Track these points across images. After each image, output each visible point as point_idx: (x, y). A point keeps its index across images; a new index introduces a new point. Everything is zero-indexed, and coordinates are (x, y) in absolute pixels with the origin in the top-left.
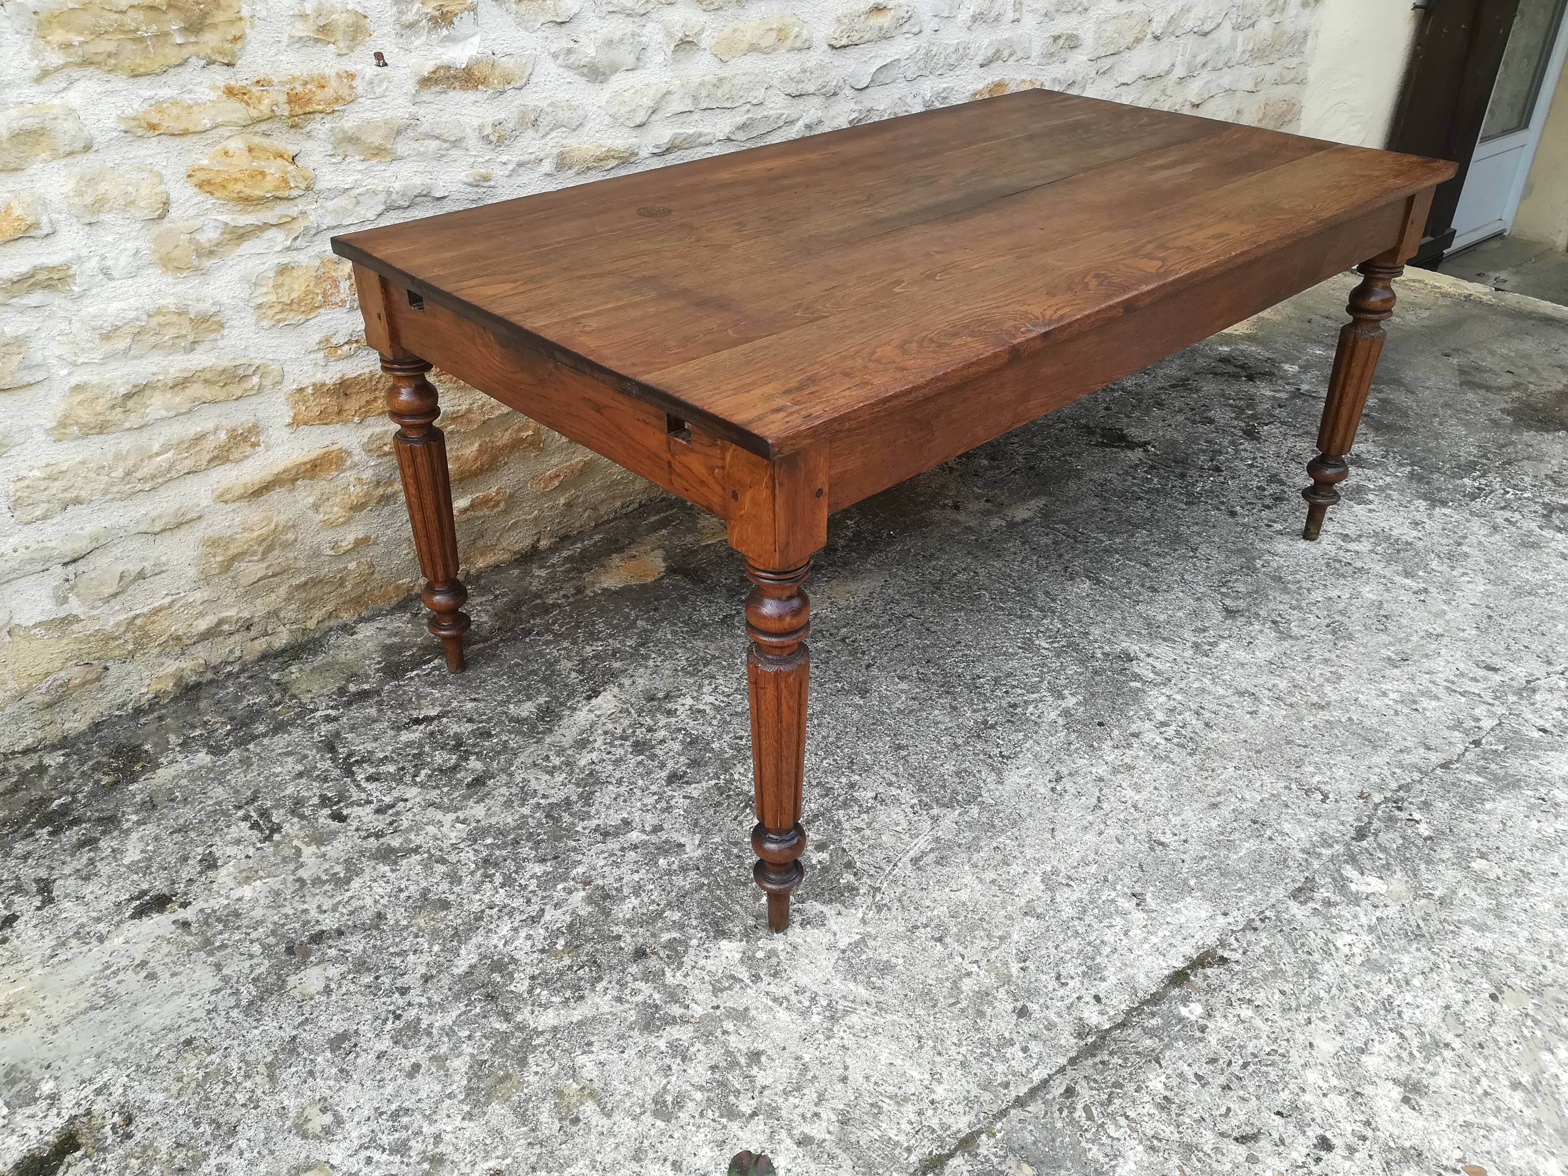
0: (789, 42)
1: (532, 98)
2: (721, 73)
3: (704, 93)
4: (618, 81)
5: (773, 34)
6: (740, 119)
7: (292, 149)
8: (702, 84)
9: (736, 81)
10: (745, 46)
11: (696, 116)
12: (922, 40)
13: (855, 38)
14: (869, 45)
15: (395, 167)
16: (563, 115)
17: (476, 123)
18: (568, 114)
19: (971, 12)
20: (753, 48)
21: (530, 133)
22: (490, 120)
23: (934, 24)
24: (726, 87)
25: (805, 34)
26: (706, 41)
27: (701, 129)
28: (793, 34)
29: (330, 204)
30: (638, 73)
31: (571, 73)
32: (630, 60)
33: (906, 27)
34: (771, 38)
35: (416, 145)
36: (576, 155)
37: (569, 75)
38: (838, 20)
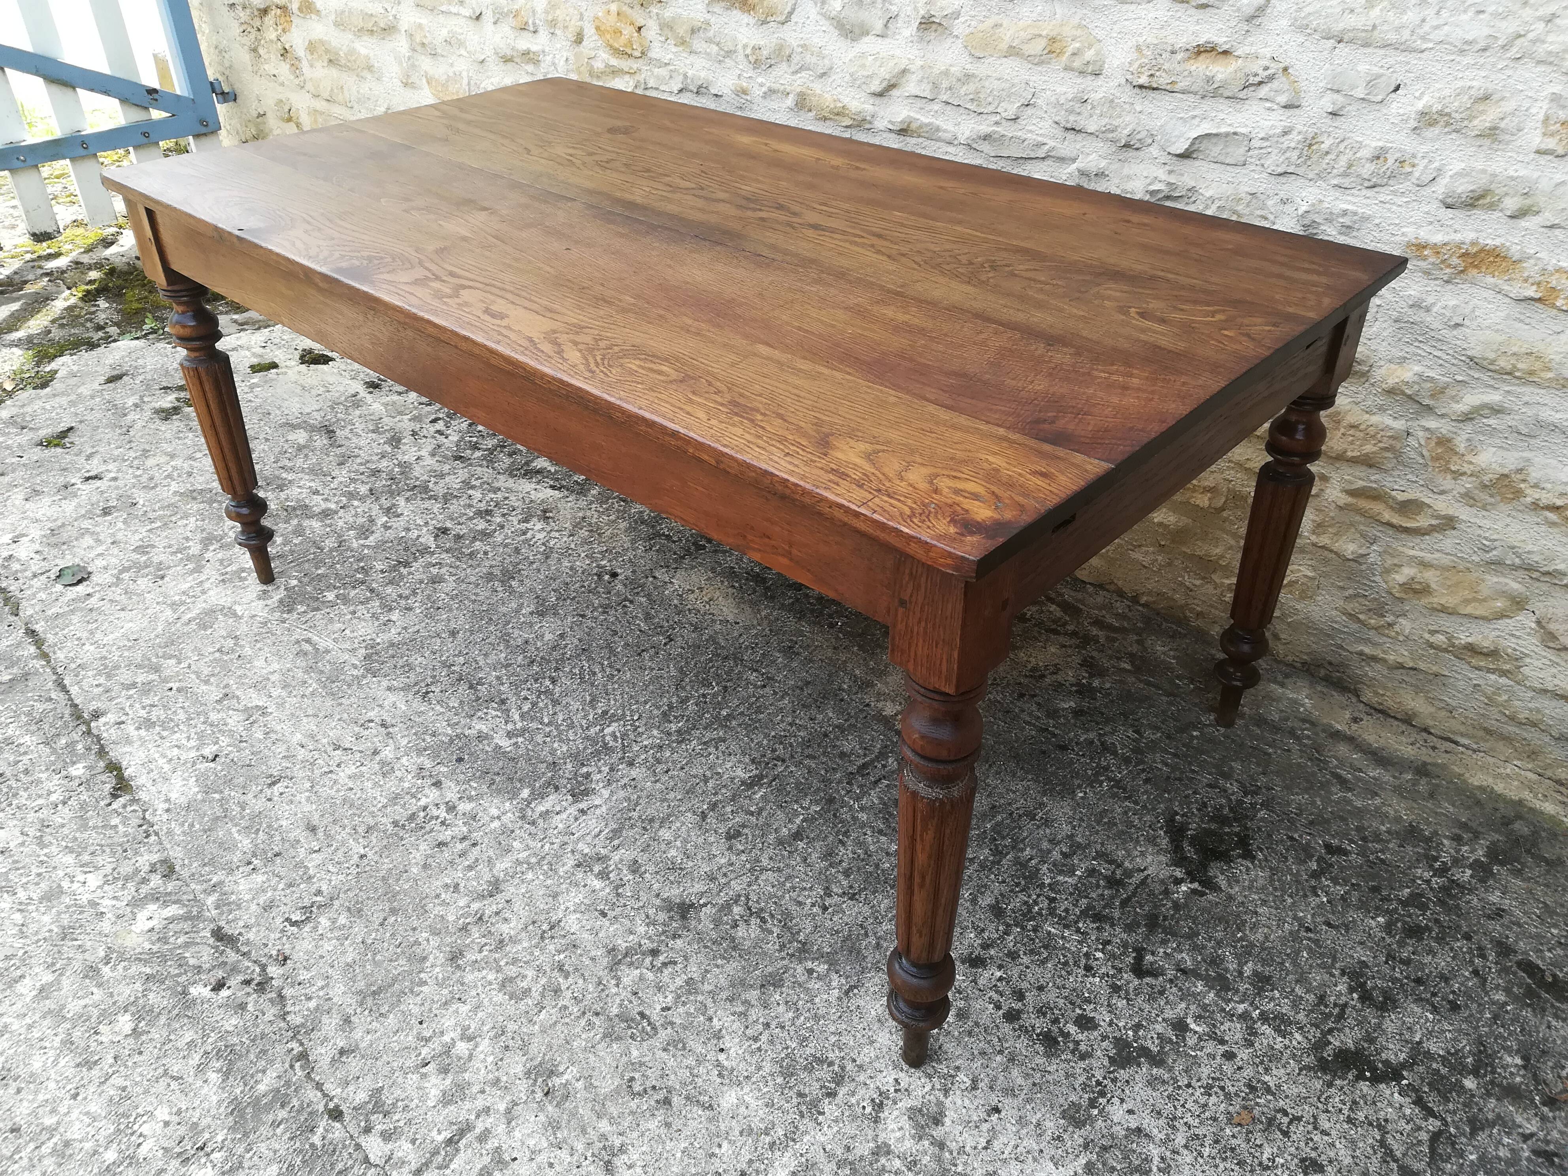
0: (1064, 58)
1: (791, 36)
2: (971, 68)
3: (945, 84)
4: (868, 44)
5: (1043, 43)
6: (985, 128)
7: (640, 22)
8: (946, 73)
9: (987, 84)
10: (1004, 46)
11: (936, 107)
12: (1300, 121)
13: (1162, 80)
14: (1191, 98)
15: (692, 58)
16: (810, 59)
17: (745, 41)
18: (814, 60)
19: (1420, 105)
20: (1012, 52)
21: (784, 65)
22: (752, 43)
23: (1328, 102)
24: (971, 87)
25: (1089, 55)
26: (959, 27)
27: (938, 122)
28: (1070, 50)
29: (656, 71)
30: (887, 41)
31: (827, 23)
32: (879, 26)
33: (1264, 91)
34: (1038, 47)
35: (705, 45)
36: (814, 101)
37: (826, 25)
38: (1138, 49)
